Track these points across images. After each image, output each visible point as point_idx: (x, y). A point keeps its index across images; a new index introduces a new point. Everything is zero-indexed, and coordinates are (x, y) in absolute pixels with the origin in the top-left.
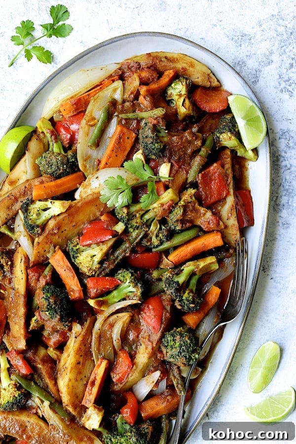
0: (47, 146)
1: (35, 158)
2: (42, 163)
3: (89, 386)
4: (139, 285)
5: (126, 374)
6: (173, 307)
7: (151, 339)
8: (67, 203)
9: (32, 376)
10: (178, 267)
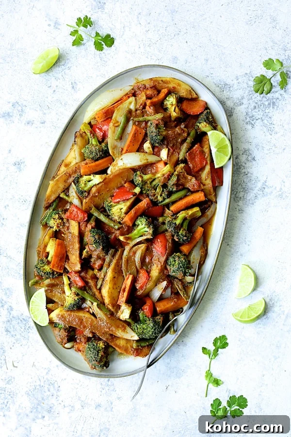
0: (88, 141)
1: (80, 149)
2: (86, 151)
3: (121, 291)
4: (151, 227)
5: (146, 283)
6: (173, 240)
7: (160, 260)
8: (104, 176)
9: (85, 288)
10: (175, 214)
